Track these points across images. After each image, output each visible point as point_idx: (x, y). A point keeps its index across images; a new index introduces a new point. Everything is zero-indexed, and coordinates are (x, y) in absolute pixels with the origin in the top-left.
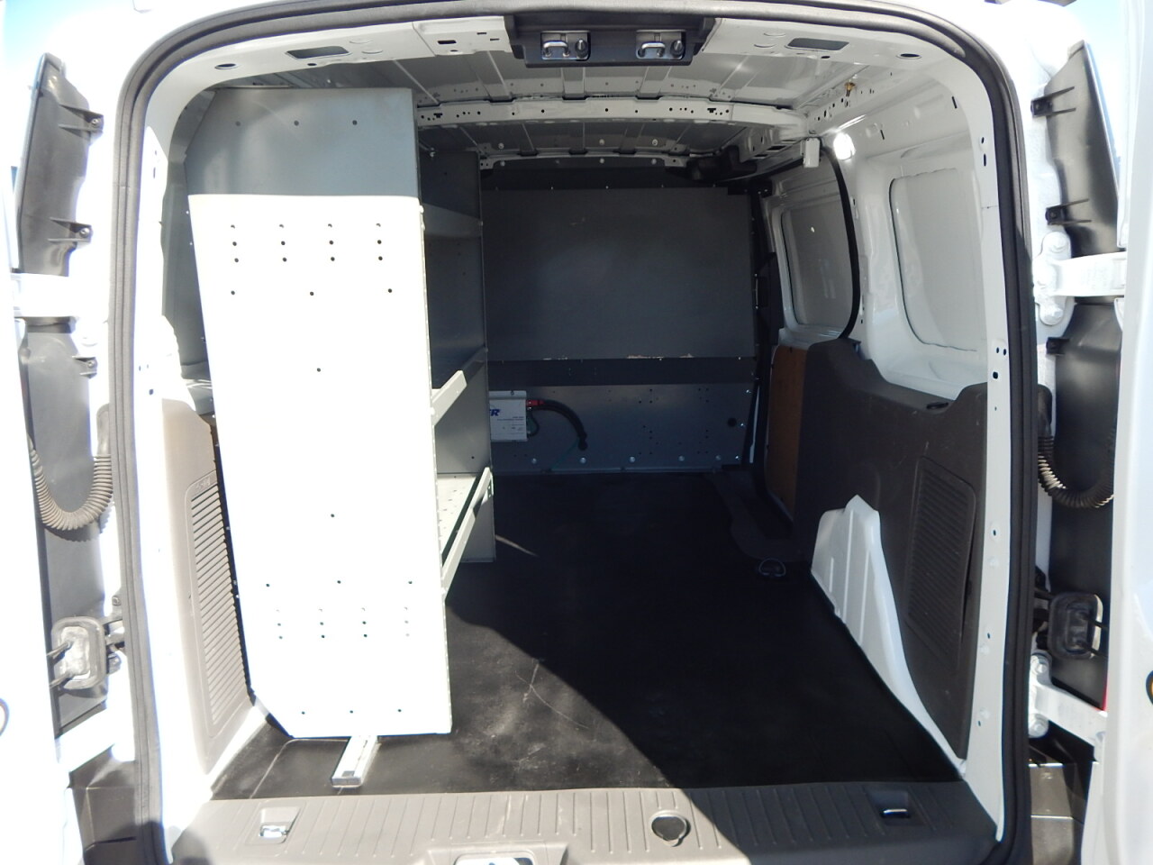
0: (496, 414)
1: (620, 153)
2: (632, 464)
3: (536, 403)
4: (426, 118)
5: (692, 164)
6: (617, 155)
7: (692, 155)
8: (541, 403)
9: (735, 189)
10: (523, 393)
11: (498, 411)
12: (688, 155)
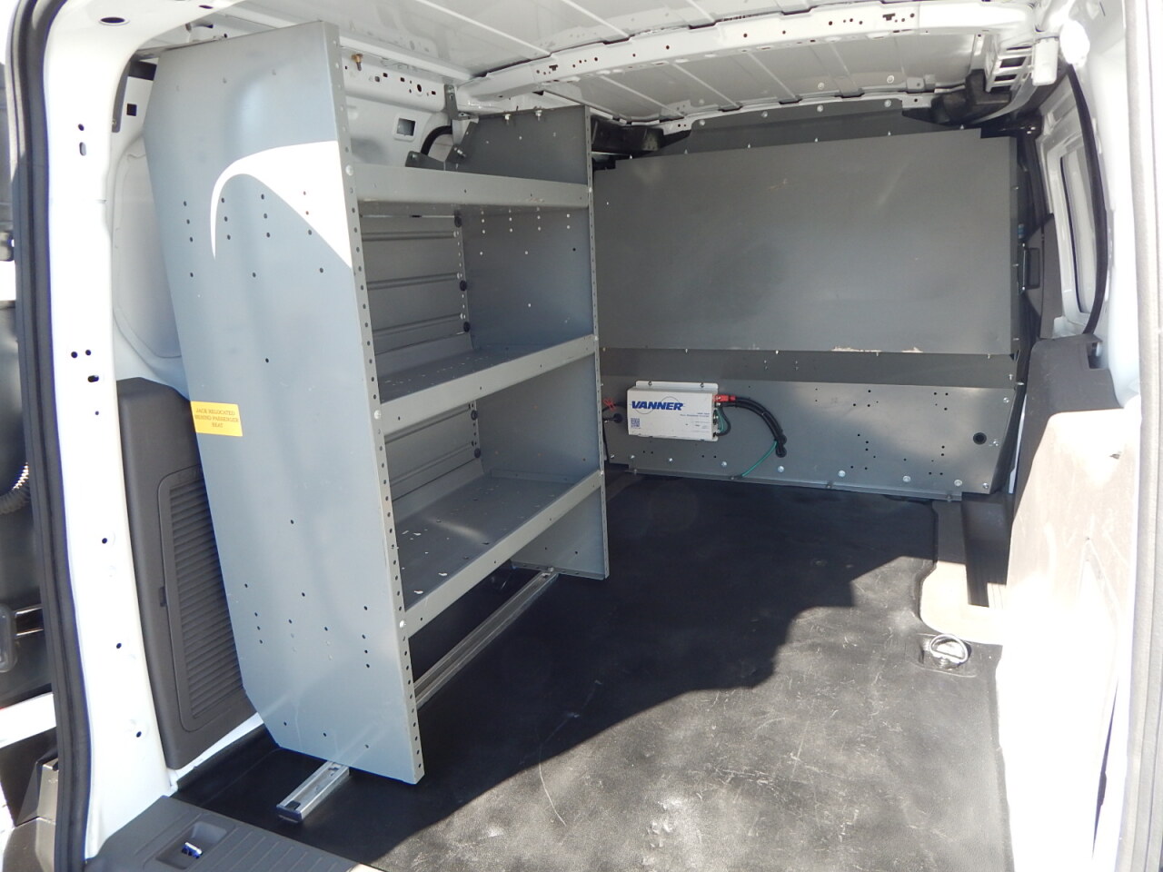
0: (679, 409)
1: (843, 97)
2: (842, 479)
3: (726, 399)
4: (541, 72)
5: (938, 102)
6: (839, 100)
7: (936, 91)
8: (733, 399)
9: (990, 130)
10: (715, 386)
11: (681, 405)
12: (933, 91)
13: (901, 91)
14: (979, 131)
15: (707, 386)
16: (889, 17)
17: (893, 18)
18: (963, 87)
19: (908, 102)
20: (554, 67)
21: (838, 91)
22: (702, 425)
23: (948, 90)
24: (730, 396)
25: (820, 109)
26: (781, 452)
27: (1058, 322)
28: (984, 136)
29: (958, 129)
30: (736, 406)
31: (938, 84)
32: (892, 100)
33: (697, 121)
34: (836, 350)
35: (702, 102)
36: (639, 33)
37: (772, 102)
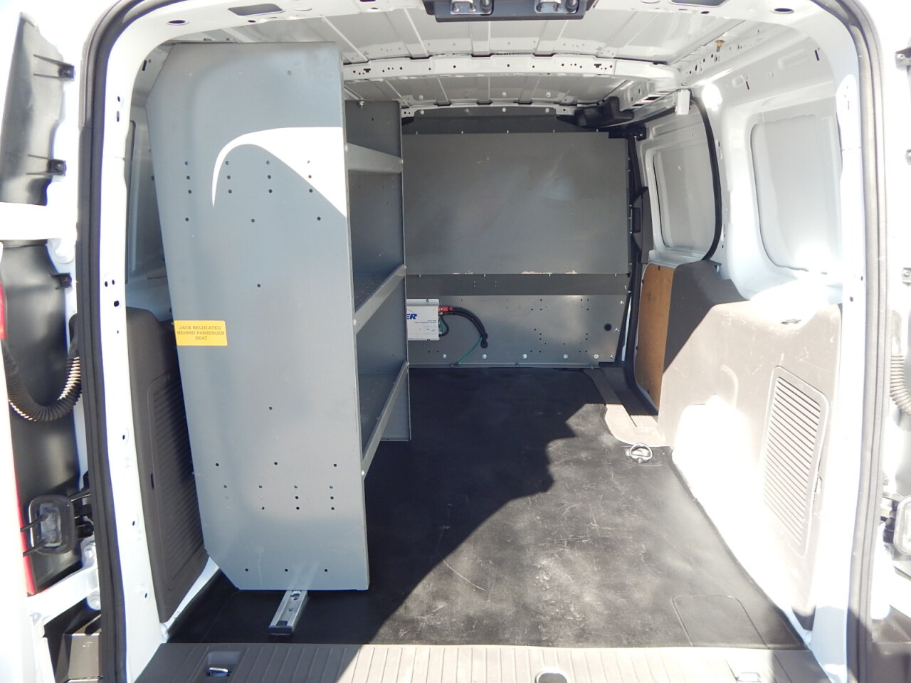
13: (555, 103)
14: (607, 133)
15: (431, 301)
16: (598, 66)
17: (600, 67)
18: (596, 105)
19: (560, 111)
20: (367, 70)
21: (517, 99)
22: (431, 329)
23: (585, 106)
24: (449, 308)
25: (504, 110)
26: (484, 344)
27: (651, 253)
28: (610, 137)
29: (595, 131)
30: (454, 314)
31: (579, 101)
32: (550, 108)
33: (419, 111)
34: (524, 273)
35: (421, 97)
36: (437, 55)
37: (472, 102)
